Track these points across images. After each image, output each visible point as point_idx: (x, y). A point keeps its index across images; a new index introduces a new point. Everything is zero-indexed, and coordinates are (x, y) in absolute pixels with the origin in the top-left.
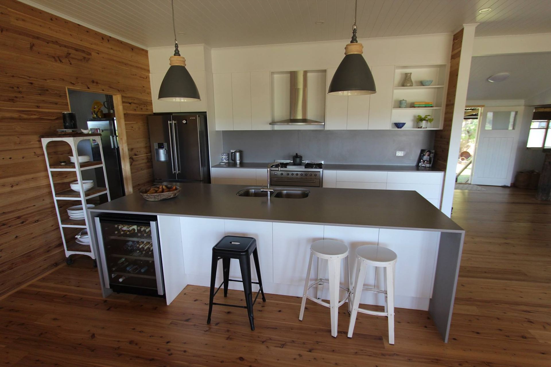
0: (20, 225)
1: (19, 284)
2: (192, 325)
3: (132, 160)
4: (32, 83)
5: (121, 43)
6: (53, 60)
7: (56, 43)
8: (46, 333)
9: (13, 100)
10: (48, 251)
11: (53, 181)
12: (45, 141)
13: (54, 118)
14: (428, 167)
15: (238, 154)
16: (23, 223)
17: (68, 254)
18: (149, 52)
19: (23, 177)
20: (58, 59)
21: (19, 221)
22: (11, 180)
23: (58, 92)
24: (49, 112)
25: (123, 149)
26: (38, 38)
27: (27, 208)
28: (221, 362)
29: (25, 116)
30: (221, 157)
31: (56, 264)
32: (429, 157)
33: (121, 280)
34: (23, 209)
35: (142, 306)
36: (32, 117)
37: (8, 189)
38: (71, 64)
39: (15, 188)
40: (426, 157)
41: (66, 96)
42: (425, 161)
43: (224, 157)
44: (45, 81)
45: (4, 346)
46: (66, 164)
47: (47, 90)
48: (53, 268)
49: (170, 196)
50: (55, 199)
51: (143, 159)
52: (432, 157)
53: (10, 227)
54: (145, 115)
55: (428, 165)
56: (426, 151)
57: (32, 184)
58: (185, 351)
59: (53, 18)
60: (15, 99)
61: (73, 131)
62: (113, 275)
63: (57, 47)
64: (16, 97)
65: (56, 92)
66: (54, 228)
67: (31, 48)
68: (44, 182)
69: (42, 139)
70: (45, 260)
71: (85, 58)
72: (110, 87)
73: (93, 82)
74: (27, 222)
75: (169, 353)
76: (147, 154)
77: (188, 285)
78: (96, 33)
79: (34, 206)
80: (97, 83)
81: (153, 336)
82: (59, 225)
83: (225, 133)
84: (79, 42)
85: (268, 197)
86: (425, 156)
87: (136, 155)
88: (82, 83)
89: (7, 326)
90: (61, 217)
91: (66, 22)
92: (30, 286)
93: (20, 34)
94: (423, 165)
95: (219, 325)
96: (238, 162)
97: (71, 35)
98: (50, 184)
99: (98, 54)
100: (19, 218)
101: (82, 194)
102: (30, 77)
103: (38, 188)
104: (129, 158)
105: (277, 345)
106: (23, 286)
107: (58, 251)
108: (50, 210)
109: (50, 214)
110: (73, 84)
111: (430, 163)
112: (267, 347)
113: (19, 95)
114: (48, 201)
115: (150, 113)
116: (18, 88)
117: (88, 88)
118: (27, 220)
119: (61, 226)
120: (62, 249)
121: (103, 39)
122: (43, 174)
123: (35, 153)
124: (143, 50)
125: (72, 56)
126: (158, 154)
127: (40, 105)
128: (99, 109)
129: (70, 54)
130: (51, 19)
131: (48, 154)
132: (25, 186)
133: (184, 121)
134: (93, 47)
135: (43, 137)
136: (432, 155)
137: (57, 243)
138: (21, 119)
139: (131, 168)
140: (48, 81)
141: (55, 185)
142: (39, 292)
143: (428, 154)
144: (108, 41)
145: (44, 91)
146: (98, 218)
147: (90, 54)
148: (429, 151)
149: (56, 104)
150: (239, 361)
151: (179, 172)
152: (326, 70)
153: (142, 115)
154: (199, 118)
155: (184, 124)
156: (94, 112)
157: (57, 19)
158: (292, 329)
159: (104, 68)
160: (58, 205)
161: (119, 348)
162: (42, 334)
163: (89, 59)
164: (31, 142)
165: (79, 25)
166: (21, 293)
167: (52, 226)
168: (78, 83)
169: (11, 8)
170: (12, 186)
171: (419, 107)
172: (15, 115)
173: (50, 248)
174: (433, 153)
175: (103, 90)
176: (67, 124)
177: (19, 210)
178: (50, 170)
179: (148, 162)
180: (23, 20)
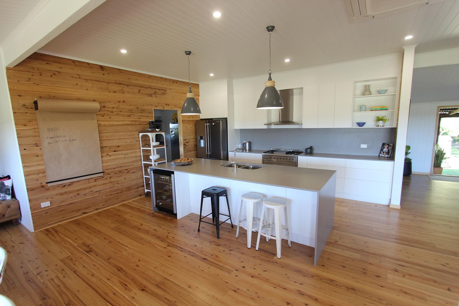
0: (127, 173)
1: (124, 201)
2: (183, 229)
3: (185, 146)
4: (138, 108)
5: (184, 82)
6: (148, 96)
7: (150, 88)
8: (126, 220)
9: (129, 116)
10: (138, 188)
11: (143, 154)
12: (141, 134)
13: (146, 123)
14: (386, 157)
15: (247, 144)
16: (128, 172)
17: (146, 191)
18: (199, 85)
19: (130, 151)
20: (151, 95)
21: (127, 171)
22: (125, 152)
23: (149, 111)
24: (144, 121)
25: (180, 139)
26: (142, 87)
27: (131, 165)
28: (186, 245)
29: (134, 123)
30: (238, 145)
31: (141, 195)
32: (388, 149)
33: (160, 204)
34: (129, 166)
35: (167, 218)
36: (136, 123)
37: (123, 156)
38: (156, 97)
39: (127, 156)
40: (385, 150)
41: (153, 113)
42: (384, 152)
43: (240, 145)
44: (143, 106)
45: (110, 222)
46: (148, 146)
47: (144, 110)
48: (139, 197)
49: (186, 164)
50: (143, 162)
51: (192, 145)
52: (390, 149)
53: (123, 173)
54: (195, 120)
55: (386, 156)
56: (386, 145)
57: (134, 155)
58: (174, 238)
59: (150, 77)
60: (130, 115)
61: (152, 130)
62: (158, 201)
63: (150, 89)
64: (131, 115)
65: (148, 111)
66: (141, 177)
67: (139, 91)
68: (139, 154)
69: (140, 133)
70: (136, 192)
71: (163, 93)
72: (176, 107)
73: (167, 104)
74: (130, 172)
75: (167, 237)
76: (194, 142)
77: (192, 213)
78: (170, 80)
79: (134, 165)
80: (169, 105)
81: (164, 230)
82: (143, 176)
83: (242, 130)
84: (161, 86)
85: (235, 167)
86: (385, 148)
87: (187, 143)
88: (161, 106)
89: (114, 215)
90: (145, 172)
91: (156, 77)
92: (128, 203)
93: (135, 86)
94: (383, 156)
95: (195, 231)
96: (247, 149)
97: (157, 83)
98: (141, 155)
99: (170, 90)
100: (127, 170)
101: (153, 161)
102: (137, 105)
103: (136, 157)
104: (183, 144)
105: (216, 245)
106: (125, 202)
107: (142, 188)
108: (140, 168)
109: (140, 170)
110: (157, 106)
111: (388, 154)
112: (211, 244)
113: (132, 114)
114: (139, 163)
115: (198, 119)
116: (132, 110)
117: (164, 108)
118: (130, 171)
119: (144, 176)
120: (143, 189)
121: (173, 82)
122: (139, 150)
123: (136, 140)
124: (196, 84)
125: (157, 93)
126: (200, 142)
127: (141, 118)
128: (176, 117)
129: (156, 92)
130: (149, 77)
131: (142, 141)
132: (130, 155)
133: (213, 123)
134: (168, 87)
135: (140, 132)
136: (390, 148)
137: (142, 185)
138: (132, 125)
139: (184, 150)
140: (145, 106)
141: (143, 155)
142: (130, 205)
143: (387, 147)
144: (176, 82)
145: (143, 111)
146: (152, 171)
147: (166, 91)
148: (388, 145)
149: (148, 117)
150: (194, 246)
151: (210, 153)
152: (303, 88)
153: (193, 120)
154: (222, 121)
155: (214, 125)
156: (173, 119)
157: (152, 76)
158: (229, 240)
159: (173, 97)
160: (144, 166)
161: (149, 231)
162: (124, 220)
163: (166, 93)
164: (135, 135)
165: (162, 77)
166: (124, 205)
167: (141, 176)
168: (159, 106)
169: (132, 76)
170: (125, 155)
171: (375, 110)
172: (130, 123)
173: (139, 187)
174: (391, 146)
175: (171, 108)
176: (151, 126)
177: (127, 166)
178: (142, 148)
179: (195, 147)
180: (137, 80)
